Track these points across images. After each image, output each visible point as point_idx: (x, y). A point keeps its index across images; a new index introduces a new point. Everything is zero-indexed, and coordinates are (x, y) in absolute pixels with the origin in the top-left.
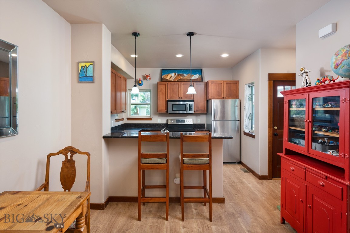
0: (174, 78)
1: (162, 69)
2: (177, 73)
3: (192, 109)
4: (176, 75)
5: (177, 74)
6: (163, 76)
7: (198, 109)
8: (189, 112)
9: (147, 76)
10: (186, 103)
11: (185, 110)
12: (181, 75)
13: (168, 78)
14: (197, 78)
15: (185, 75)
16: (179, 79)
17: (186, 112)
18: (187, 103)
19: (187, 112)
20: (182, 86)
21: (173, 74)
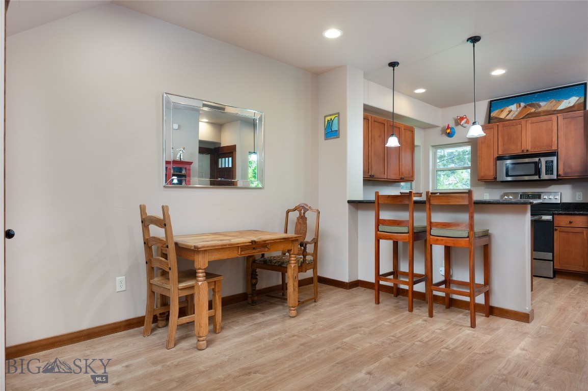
0: (517, 113)
1: (491, 101)
2: (524, 102)
3: (552, 171)
4: (520, 106)
5: (523, 104)
6: (493, 114)
7: (569, 170)
8: (544, 176)
9: (462, 119)
10: (537, 159)
11: (535, 174)
12: (532, 105)
13: (503, 116)
14: (571, 104)
15: (542, 104)
16: (527, 114)
17: (536, 178)
18: (540, 159)
19: (540, 177)
20: (529, 126)
21: (513, 107)
